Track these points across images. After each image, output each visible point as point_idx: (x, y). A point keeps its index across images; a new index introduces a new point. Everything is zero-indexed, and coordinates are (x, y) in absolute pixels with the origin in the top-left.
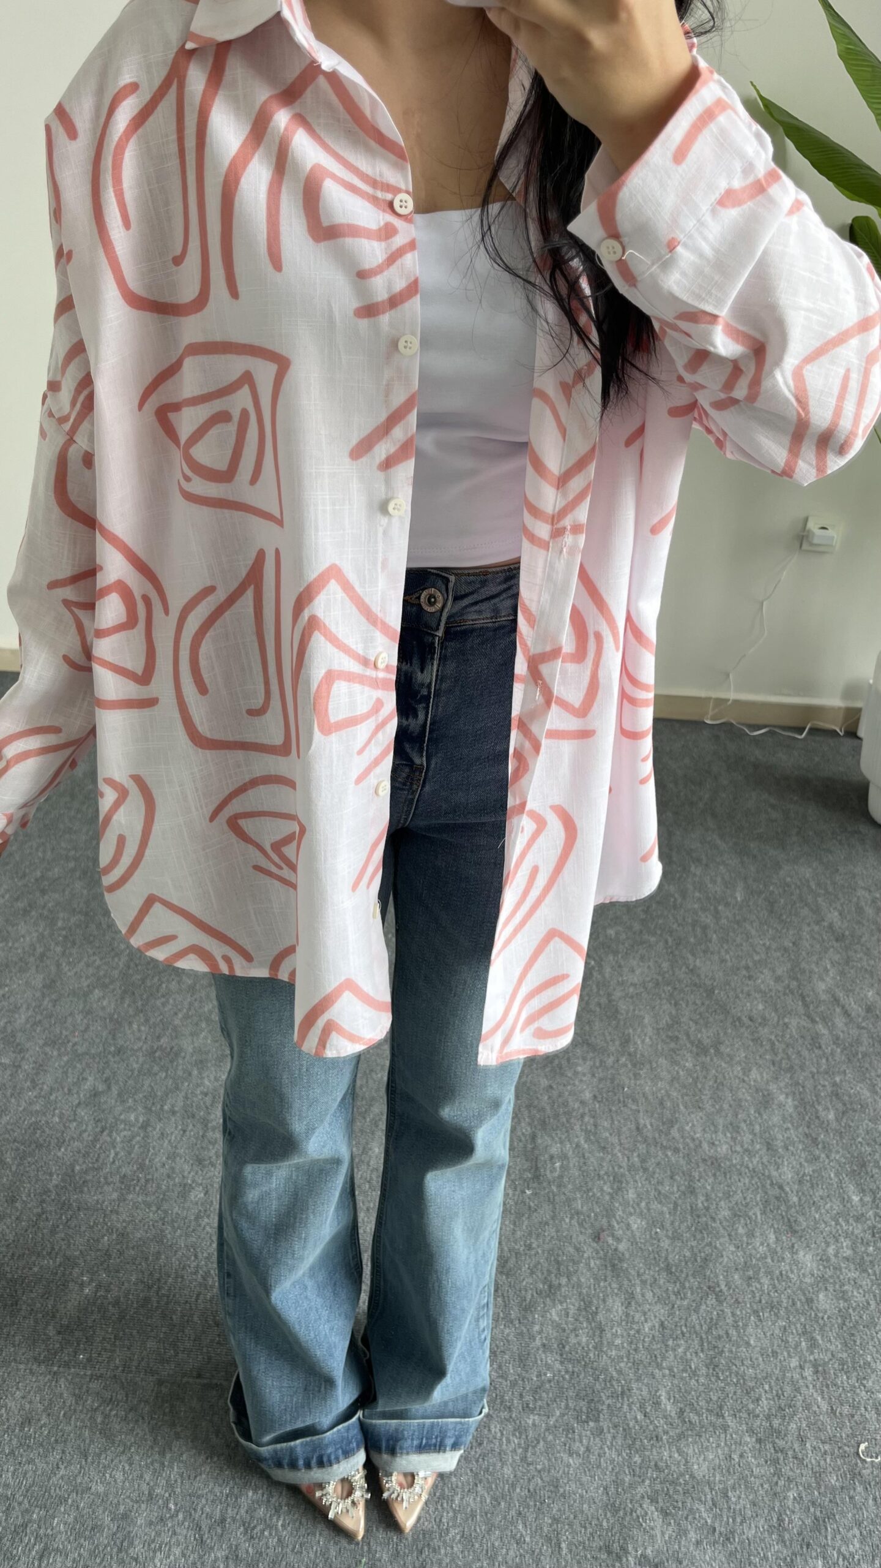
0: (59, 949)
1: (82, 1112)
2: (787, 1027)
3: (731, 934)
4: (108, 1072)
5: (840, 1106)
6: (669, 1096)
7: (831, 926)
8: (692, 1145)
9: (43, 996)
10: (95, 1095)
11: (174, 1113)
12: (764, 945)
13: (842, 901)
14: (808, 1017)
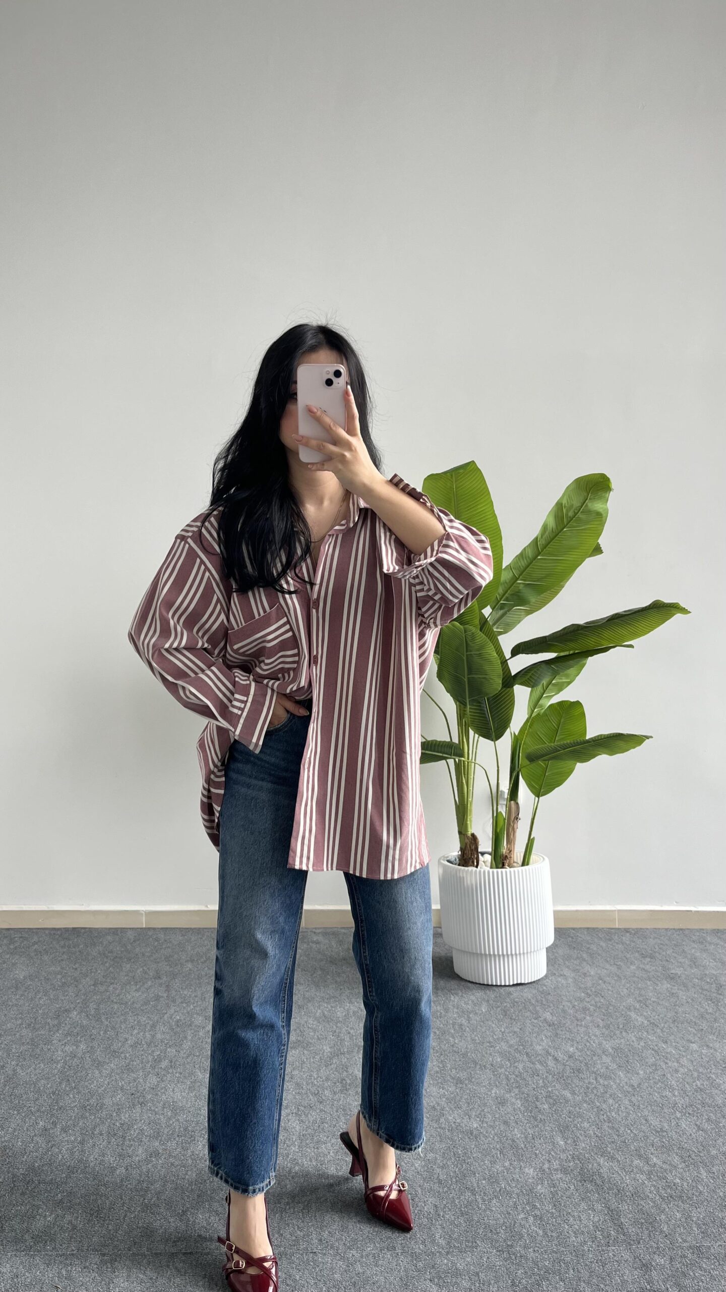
0: (13, 1063)
1: (39, 1139)
2: (516, 1068)
3: (479, 1027)
4: (54, 1119)
5: (551, 1101)
6: (438, 1104)
7: (545, 1020)
8: (453, 1125)
9: (5, 1085)
10: (46, 1130)
11: (101, 1134)
12: (500, 1031)
13: (552, 1008)
14: (530, 1062)
